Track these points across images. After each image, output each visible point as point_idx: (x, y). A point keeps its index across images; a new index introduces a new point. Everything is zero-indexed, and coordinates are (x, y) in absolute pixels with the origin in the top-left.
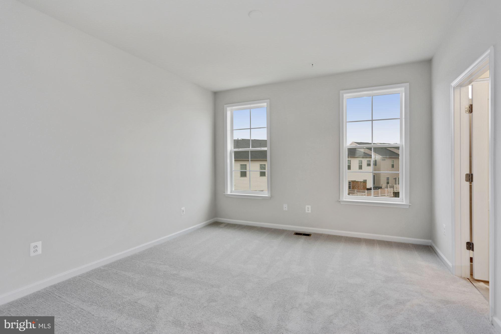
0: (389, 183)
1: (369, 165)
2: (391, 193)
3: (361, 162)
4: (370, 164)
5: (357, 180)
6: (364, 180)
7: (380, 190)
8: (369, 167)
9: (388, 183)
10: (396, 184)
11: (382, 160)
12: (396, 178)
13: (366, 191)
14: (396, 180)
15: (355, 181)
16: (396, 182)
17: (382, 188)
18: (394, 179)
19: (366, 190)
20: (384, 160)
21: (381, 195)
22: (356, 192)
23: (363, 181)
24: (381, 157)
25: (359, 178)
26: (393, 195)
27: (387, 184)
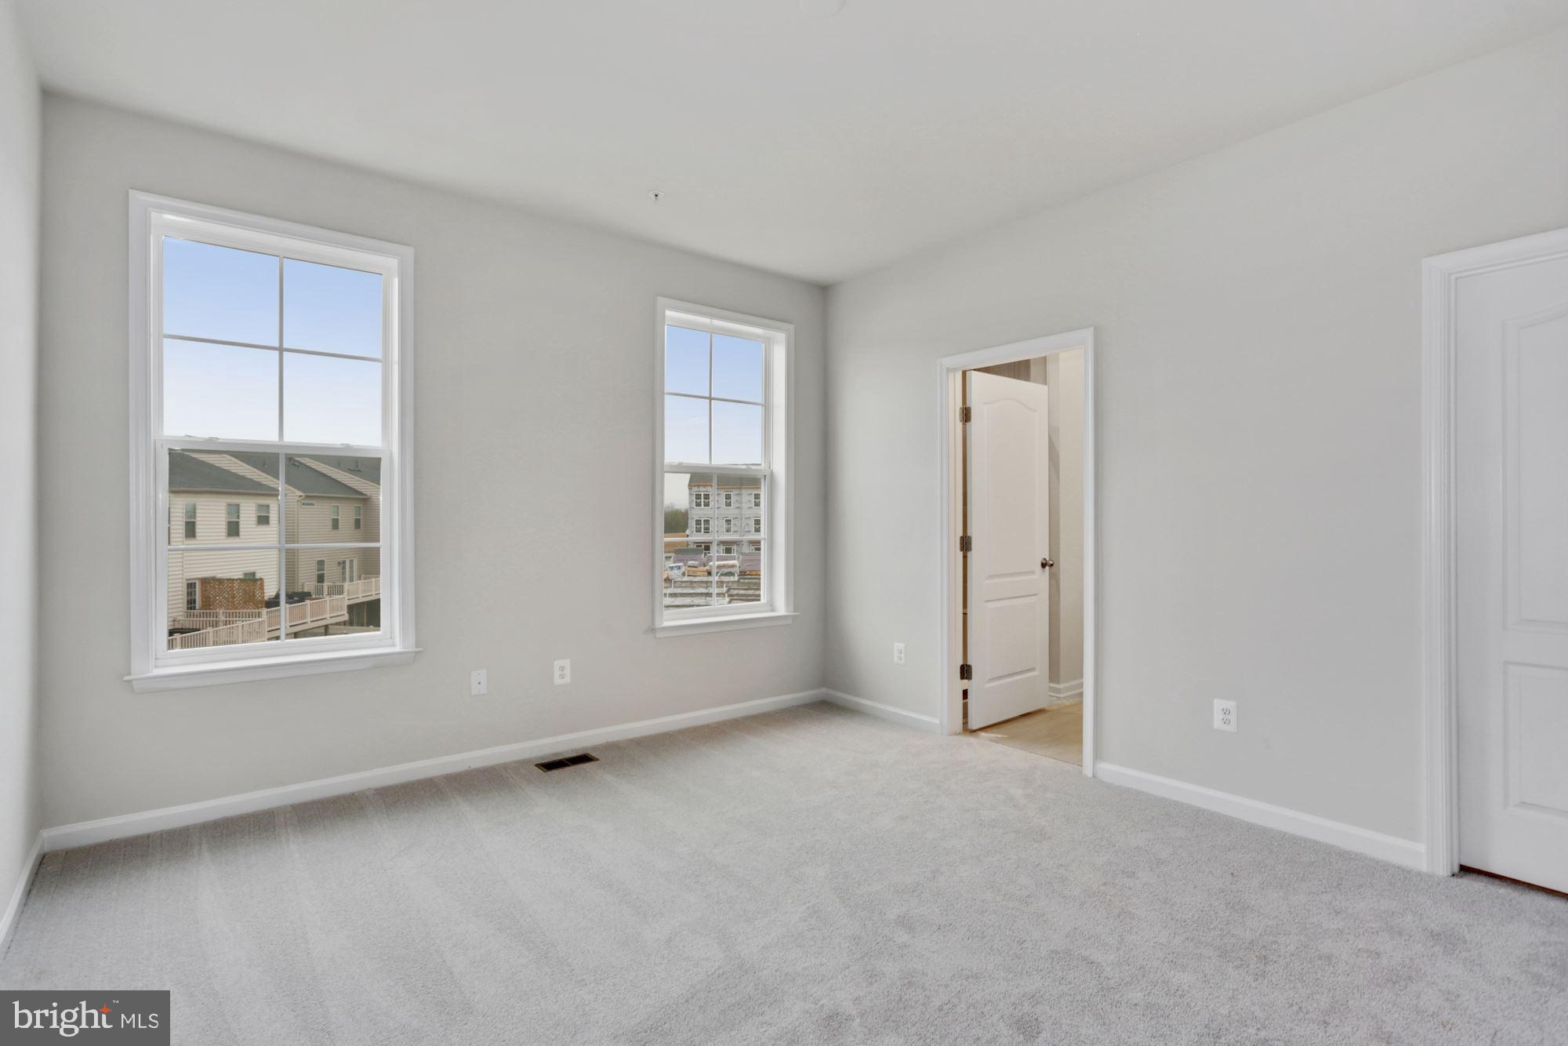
0: (325, 578)
1: (263, 520)
2: (342, 610)
3: (235, 510)
4: (268, 517)
5: (219, 576)
6: (245, 574)
7: (308, 602)
8: (263, 528)
9: (321, 579)
10: (344, 580)
11: (303, 504)
12: (344, 562)
13: (264, 611)
14: (344, 568)
15: (214, 579)
16: (344, 573)
17: (311, 596)
18: (339, 563)
19: (261, 607)
20: (310, 504)
21: (314, 619)
22: (222, 618)
23: (241, 577)
24: (301, 496)
25: (230, 567)
26: (347, 615)
27: (318, 582)
